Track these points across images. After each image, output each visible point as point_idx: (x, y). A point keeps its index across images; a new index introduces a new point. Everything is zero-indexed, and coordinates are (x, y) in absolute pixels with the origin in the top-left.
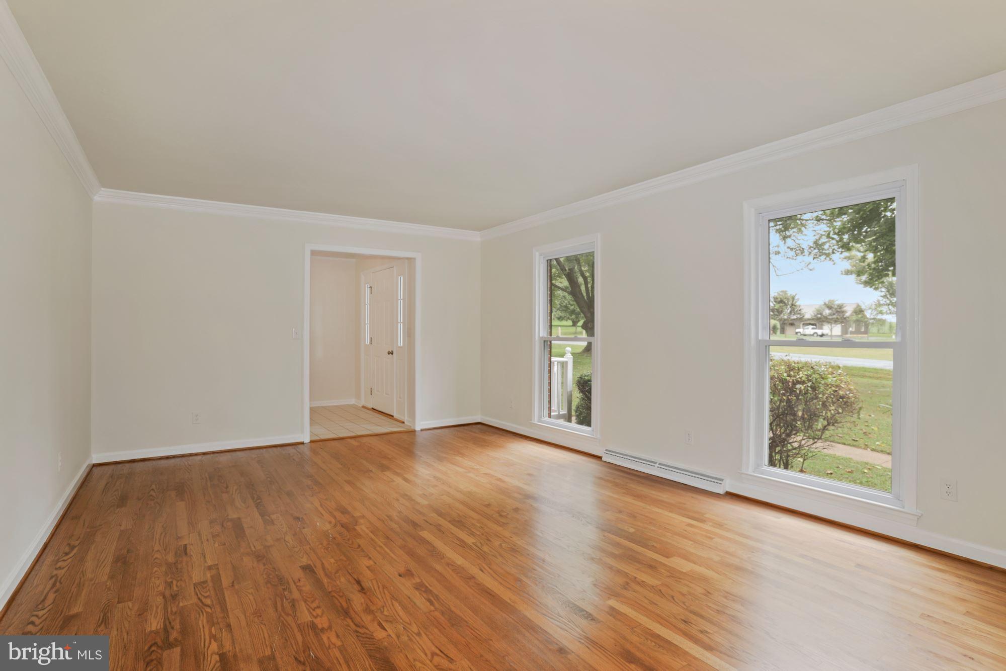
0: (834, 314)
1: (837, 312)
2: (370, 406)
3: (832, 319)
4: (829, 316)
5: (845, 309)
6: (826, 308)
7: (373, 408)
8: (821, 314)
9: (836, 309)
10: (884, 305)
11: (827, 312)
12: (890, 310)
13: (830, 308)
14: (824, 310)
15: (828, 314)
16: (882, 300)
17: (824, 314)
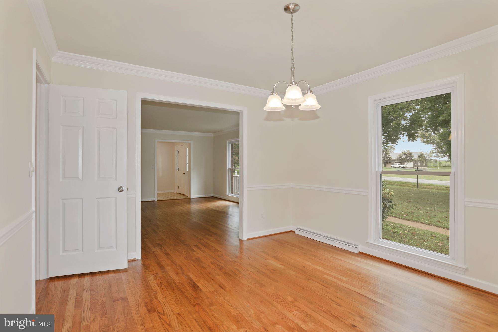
0: (407, 158)
1: (408, 156)
2: (178, 192)
3: (406, 159)
4: (405, 158)
5: (412, 155)
6: (403, 155)
7: (179, 193)
8: (401, 157)
9: (408, 155)
10: (435, 153)
11: (404, 156)
12: (438, 155)
13: (405, 154)
14: (402, 155)
15: (404, 157)
16: (434, 150)
17: (402, 157)
